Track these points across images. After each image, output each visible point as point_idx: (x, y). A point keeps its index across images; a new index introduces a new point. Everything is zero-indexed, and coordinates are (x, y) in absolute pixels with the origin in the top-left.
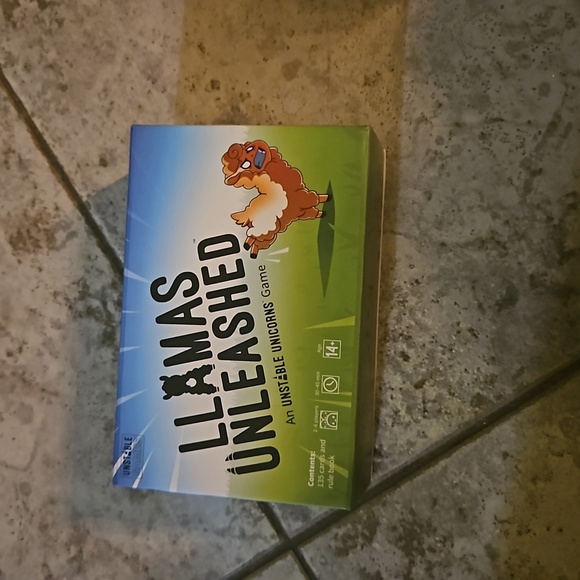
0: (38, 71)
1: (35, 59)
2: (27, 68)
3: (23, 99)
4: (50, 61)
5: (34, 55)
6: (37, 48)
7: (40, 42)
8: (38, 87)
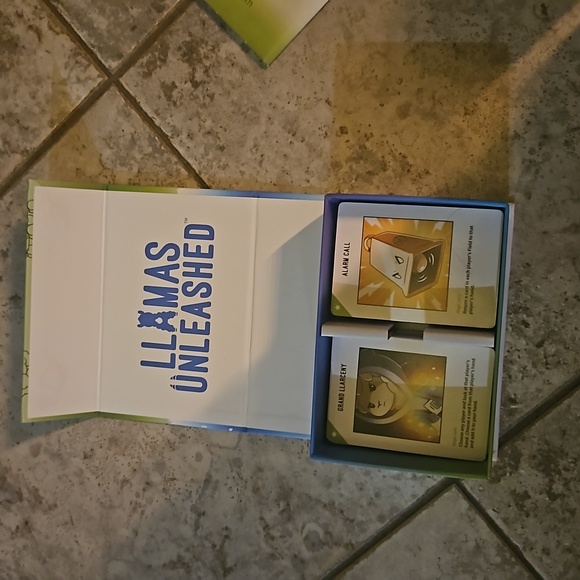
0: (199, 137)
1: (195, 129)
2: (190, 136)
3: (190, 161)
4: (208, 129)
5: (194, 125)
6: (196, 119)
7: (198, 114)
8: (202, 150)
